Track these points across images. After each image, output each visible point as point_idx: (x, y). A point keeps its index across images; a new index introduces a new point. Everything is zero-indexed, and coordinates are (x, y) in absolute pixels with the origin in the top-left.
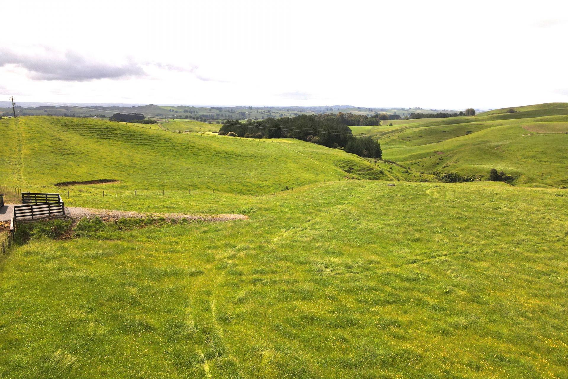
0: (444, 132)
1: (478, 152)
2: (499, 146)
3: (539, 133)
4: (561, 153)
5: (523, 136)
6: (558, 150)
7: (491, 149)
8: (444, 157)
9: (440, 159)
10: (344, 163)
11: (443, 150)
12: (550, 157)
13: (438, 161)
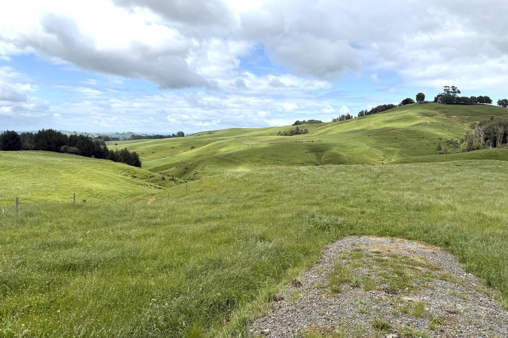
0: (172, 148)
1: (217, 160)
2: (231, 155)
3: (253, 145)
4: (275, 157)
5: (243, 146)
6: (273, 156)
7: (226, 158)
8: (189, 166)
9: (186, 168)
10: (124, 171)
11: (184, 161)
12: (269, 161)
13: (184, 170)
